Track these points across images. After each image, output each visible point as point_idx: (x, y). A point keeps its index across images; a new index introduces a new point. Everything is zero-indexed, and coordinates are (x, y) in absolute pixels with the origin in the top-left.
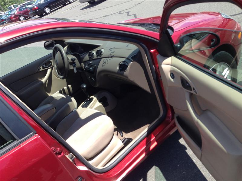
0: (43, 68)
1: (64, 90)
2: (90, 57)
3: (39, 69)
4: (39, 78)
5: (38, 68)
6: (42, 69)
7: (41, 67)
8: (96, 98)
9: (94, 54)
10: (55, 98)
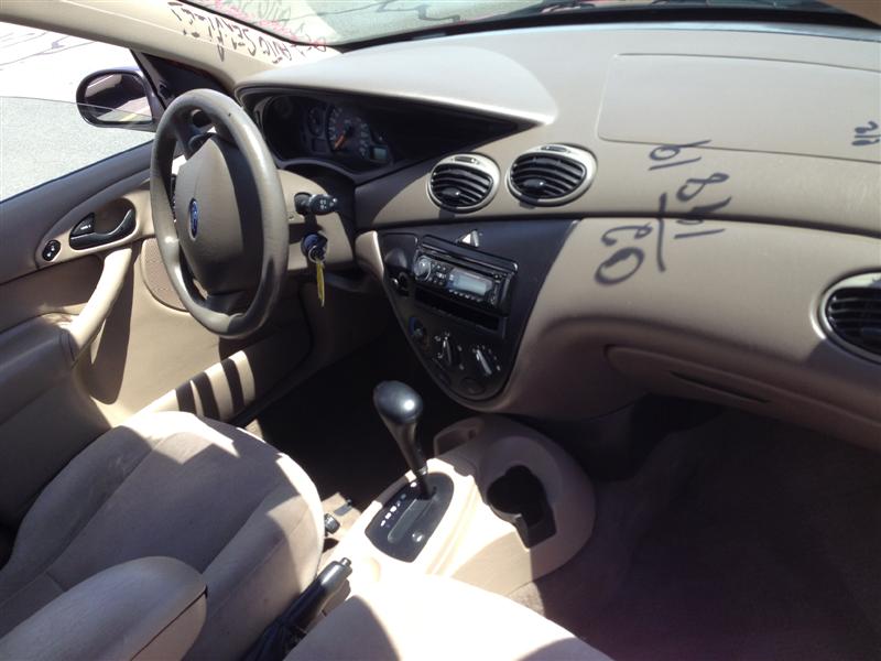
0: (74, 245)
1: (204, 383)
2: (448, 203)
3: (47, 249)
4: (43, 308)
5: (44, 244)
6: (66, 252)
7: (64, 239)
8: (470, 479)
9: (485, 176)
10: (156, 447)
